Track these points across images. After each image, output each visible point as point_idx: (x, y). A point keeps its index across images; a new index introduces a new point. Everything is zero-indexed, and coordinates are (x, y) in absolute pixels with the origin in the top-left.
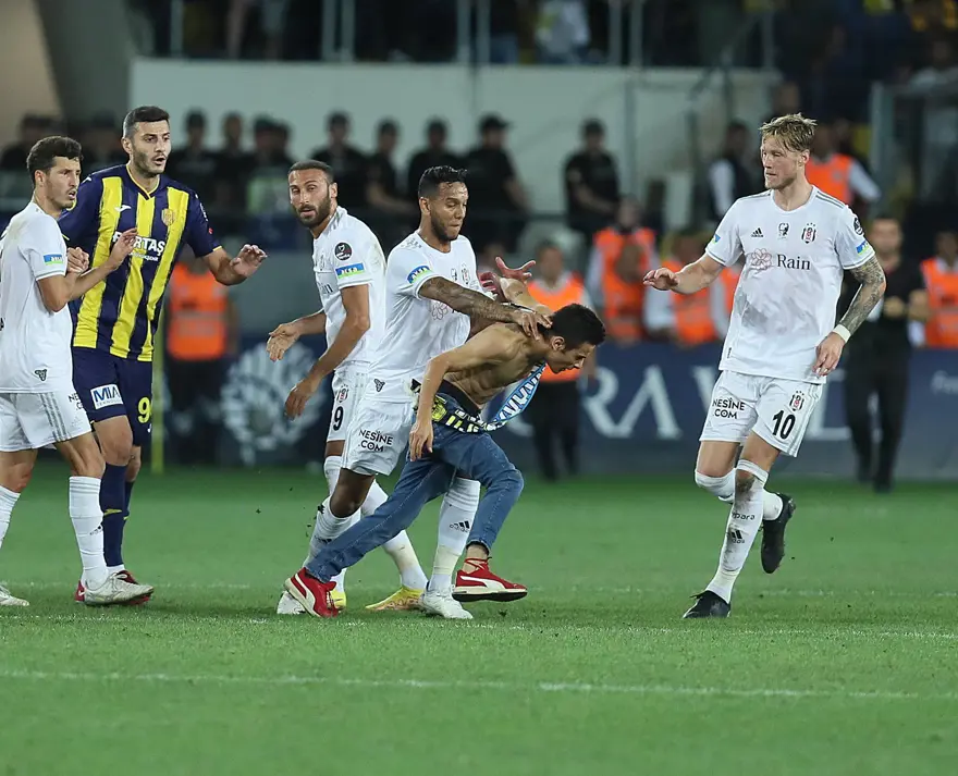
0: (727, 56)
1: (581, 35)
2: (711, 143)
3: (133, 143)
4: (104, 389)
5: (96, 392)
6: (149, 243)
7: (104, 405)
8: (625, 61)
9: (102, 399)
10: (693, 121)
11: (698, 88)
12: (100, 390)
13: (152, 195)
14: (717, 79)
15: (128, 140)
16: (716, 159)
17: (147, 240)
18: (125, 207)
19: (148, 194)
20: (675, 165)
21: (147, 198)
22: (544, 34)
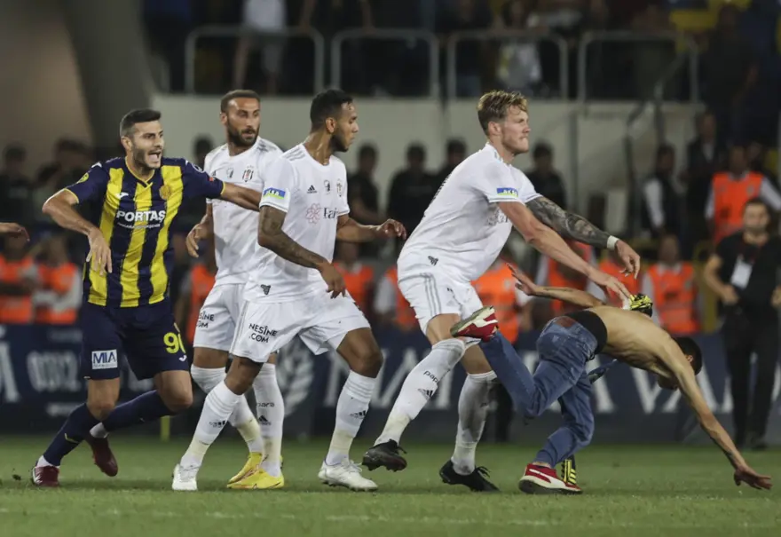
0: (659, 91)
1: (535, 73)
2: (644, 165)
3: (133, 141)
4: (102, 354)
5: (95, 355)
6: (150, 215)
7: (99, 368)
8: (573, 95)
9: (99, 361)
10: (628, 145)
11: (632, 117)
12: (98, 353)
13: (149, 182)
14: (650, 109)
15: (127, 139)
16: (649, 177)
17: (147, 213)
18: (124, 194)
19: (146, 182)
20: (614, 183)
21: (145, 186)
22: (503, 73)
